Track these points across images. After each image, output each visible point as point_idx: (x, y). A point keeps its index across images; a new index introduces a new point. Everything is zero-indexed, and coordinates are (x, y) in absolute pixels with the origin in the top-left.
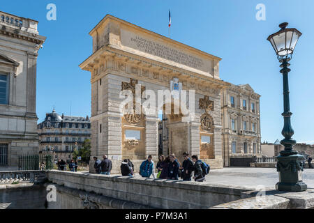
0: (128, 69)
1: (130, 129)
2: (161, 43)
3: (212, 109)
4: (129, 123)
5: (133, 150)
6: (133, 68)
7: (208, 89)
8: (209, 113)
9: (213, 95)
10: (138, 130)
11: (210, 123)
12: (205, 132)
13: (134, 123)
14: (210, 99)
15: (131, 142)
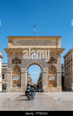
0: (14, 54)
1: (15, 76)
2: (29, 39)
3: (56, 63)
4: (15, 74)
5: (16, 84)
6: (16, 53)
7: (53, 54)
8: (54, 65)
9: (56, 56)
10: (18, 76)
11: (54, 70)
12: (52, 74)
13: (17, 73)
14: (55, 58)
15: (16, 81)
